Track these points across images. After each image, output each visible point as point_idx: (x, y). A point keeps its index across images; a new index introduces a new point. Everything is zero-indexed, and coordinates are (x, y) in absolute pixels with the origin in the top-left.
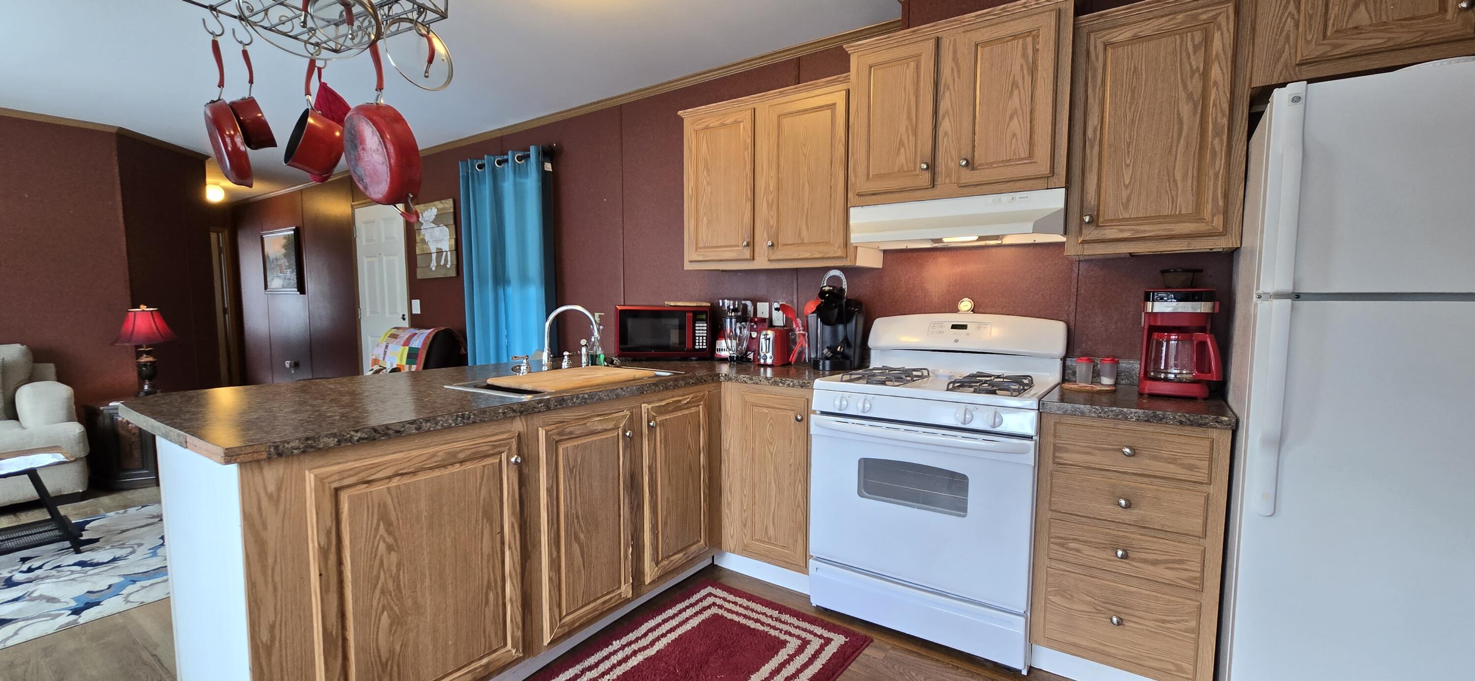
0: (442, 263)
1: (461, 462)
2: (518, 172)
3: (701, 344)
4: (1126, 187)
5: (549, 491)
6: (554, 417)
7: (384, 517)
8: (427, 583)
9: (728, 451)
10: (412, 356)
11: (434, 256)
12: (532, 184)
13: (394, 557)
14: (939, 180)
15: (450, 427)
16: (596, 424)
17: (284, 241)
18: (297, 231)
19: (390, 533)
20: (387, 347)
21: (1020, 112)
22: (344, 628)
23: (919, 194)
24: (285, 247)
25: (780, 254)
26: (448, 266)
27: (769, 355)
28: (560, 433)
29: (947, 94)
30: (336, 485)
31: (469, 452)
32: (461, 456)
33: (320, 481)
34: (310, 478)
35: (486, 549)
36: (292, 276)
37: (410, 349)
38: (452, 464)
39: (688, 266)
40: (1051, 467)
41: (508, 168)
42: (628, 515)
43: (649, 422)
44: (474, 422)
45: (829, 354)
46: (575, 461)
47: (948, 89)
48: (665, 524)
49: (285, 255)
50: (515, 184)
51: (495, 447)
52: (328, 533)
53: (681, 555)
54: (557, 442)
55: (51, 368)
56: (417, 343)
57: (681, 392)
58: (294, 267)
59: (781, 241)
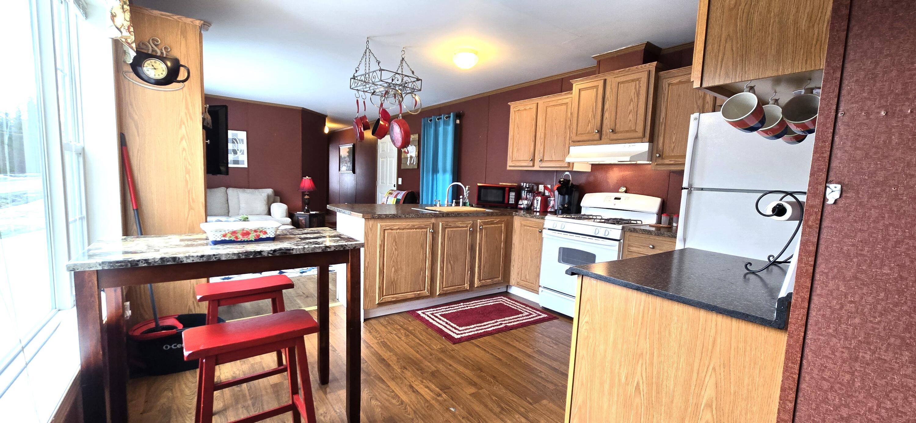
0: (412, 162)
1: (416, 229)
2: (446, 124)
3: (512, 201)
4: (673, 143)
5: (442, 244)
6: (444, 219)
7: (395, 240)
8: (404, 263)
9: (514, 244)
10: (398, 202)
11: (409, 159)
12: (450, 129)
13: (397, 252)
14: (603, 137)
15: (413, 217)
16: (459, 224)
17: (348, 150)
18: (354, 146)
19: (396, 245)
20: (388, 198)
21: (633, 111)
22: (384, 269)
23: (595, 142)
24: (348, 152)
25: (544, 165)
26: (414, 164)
27: (539, 206)
28: (446, 225)
29: (608, 102)
30: (384, 228)
31: (418, 226)
32: (416, 227)
33: (381, 226)
34: (379, 225)
35: (421, 258)
36: (350, 165)
37: (397, 199)
38: (413, 229)
39: (508, 168)
40: (627, 253)
41: (441, 122)
42: (469, 259)
43: (480, 227)
44: (420, 217)
45: (562, 208)
46: (451, 235)
47: (608, 100)
48: (484, 267)
49: (348, 156)
50: (444, 129)
51: (425, 226)
52: (382, 241)
53: (490, 280)
54: (446, 228)
56: (400, 197)
57: (495, 217)
58: (351, 162)
59: (545, 159)
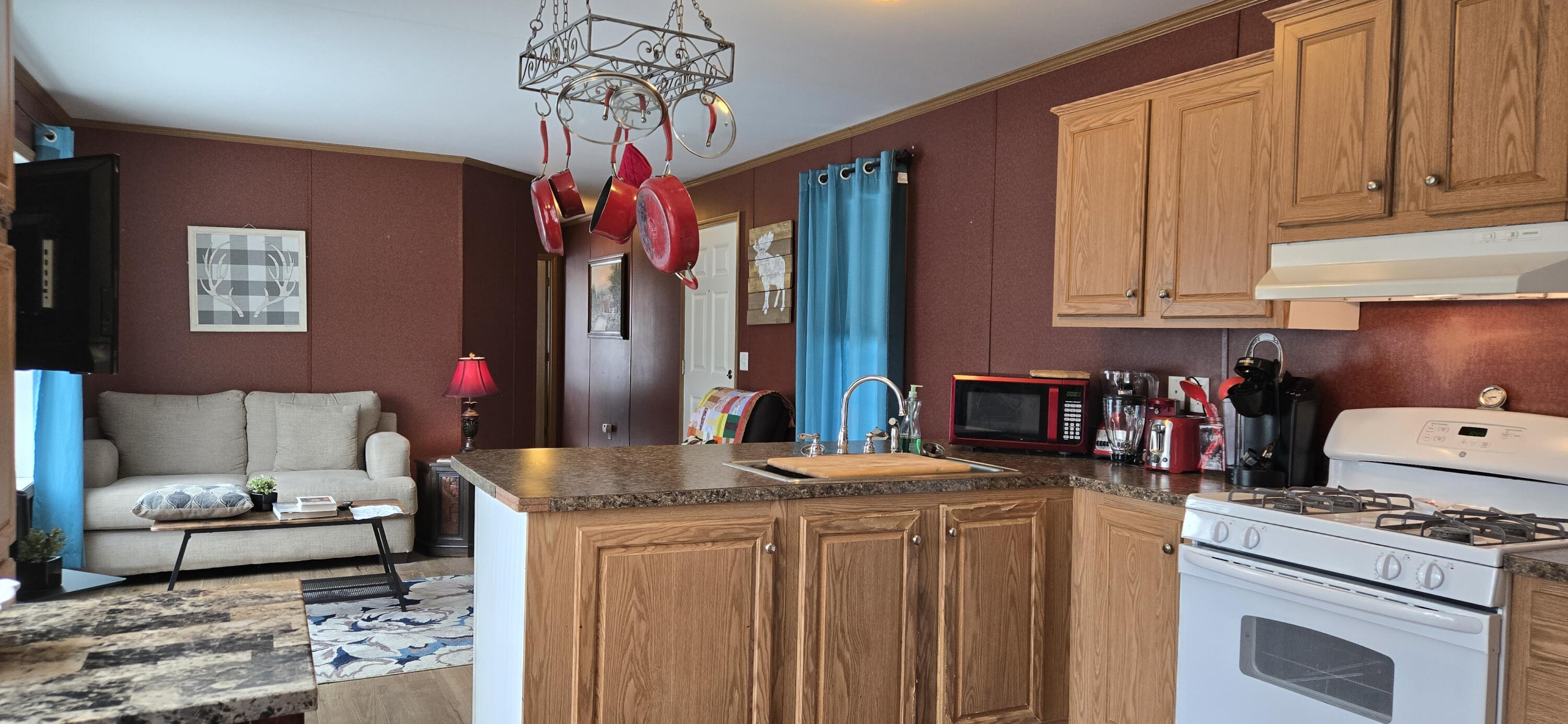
1: (714, 542)
2: (867, 185)
3: (1073, 431)
5: (808, 591)
6: (819, 506)
7: (637, 583)
8: (672, 662)
9: (1078, 588)
10: (731, 426)
11: (767, 295)
12: (881, 200)
13: (643, 626)
14: (1400, 206)
16: (871, 521)
17: (610, 272)
18: (625, 259)
19: (641, 601)
20: (705, 412)
21: (1519, 102)
22: (596, 684)
23: (1370, 225)
24: (612, 279)
25: (1179, 309)
26: (782, 309)
27: (1166, 454)
28: (825, 526)
29: (1414, 75)
30: (599, 544)
31: (722, 532)
32: (713, 535)
33: (587, 537)
34: (579, 533)
35: (734, 642)
36: (615, 314)
37: (730, 416)
38: (704, 542)
39: (1057, 322)
40: (1528, 661)
41: (855, 178)
42: (912, 643)
43: (948, 528)
44: (728, 501)
45: (1251, 461)
46: (843, 562)
47: (1415, 68)
48: (969, 669)
49: (612, 289)
50: (861, 201)
51: (749, 530)
52: (590, 589)
53: (994, 718)
54: (821, 536)
55: (392, 418)
56: (737, 410)
57: (1002, 495)
58: (619, 305)
59: (1182, 290)
